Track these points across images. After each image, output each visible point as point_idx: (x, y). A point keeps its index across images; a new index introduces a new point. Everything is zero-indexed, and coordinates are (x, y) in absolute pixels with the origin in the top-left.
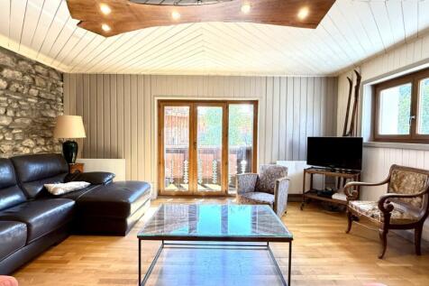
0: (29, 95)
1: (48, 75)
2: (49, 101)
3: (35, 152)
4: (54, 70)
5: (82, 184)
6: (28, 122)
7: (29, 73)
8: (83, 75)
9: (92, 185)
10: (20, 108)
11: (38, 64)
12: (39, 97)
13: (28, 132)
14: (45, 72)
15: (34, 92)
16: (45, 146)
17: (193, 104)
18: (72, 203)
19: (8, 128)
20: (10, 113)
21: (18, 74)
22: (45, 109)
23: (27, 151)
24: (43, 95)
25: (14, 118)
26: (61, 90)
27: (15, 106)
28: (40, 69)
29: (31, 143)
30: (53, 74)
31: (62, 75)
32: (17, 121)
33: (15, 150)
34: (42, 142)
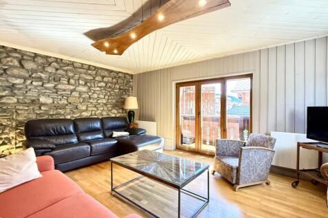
0: (115, 88)
1: (125, 77)
2: (125, 90)
3: (117, 116)
4: (127, 74)
5: (126, 134)
6: (114, 101)
7: (115, 77)
8: (140, 74)
9: (130, 134)
10: (111, 95)
11: (120, 72)
12: (120, 89)
13: (114, 106)
14: (123, 76)
15: (117, 86)
16: (122, 113)
17: (198, 83)
18: (116, 142)
19: (106, 104)
20: (106, 97)
21: (110, 79)
22: (123, 95)
23: (114, 115)
24: (121, 87)
25: (108, 99)
26: (131, 83)
27: (109, 94)
28: (120, 75)
29: (116, 112)
30: (127, 76)
31: (132, 76)
32: (110, 101)
33: (108, 114)
34: (121, 111)
